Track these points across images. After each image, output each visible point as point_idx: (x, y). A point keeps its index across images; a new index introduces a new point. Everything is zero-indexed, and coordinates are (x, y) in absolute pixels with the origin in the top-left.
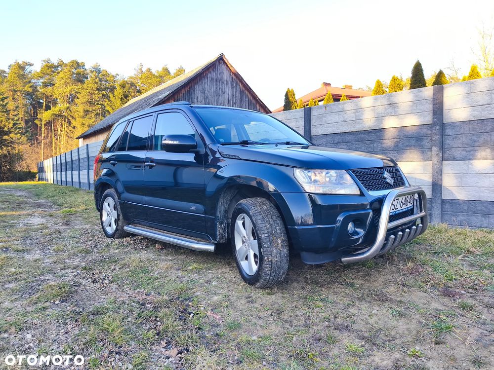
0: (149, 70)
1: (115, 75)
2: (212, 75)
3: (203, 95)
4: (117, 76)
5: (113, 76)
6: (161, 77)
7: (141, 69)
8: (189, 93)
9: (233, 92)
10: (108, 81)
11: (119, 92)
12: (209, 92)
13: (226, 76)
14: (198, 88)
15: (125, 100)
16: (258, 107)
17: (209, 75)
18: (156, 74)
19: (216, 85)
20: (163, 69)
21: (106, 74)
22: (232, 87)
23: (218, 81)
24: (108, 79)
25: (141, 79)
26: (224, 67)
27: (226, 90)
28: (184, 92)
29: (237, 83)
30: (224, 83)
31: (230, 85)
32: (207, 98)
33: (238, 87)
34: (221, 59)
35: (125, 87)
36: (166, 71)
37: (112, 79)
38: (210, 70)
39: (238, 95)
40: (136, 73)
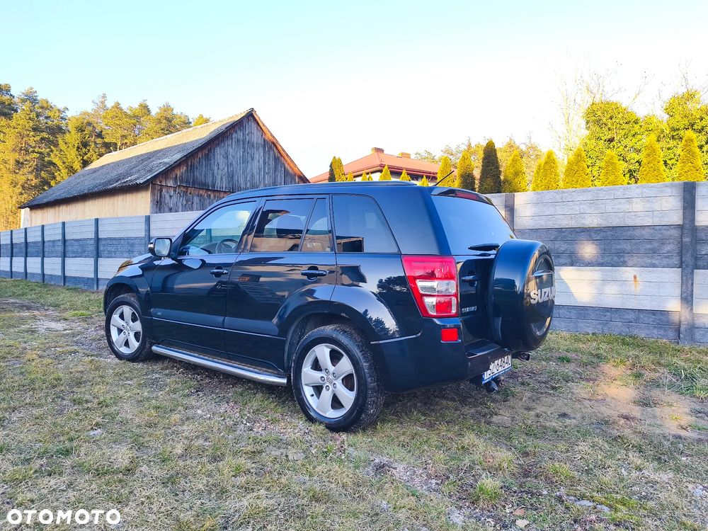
0: (117, 106)
1: (62, 109)
2: (238, 135)
3: (225, 160)
4: (66, 112)
5: (59, 111)
6: (135, 117)
7: (103, 102)
8: (207, 157)
9: (264, 159)
10: (50, 117)
11: (73, 138)
12: (233, 157)
13: (256, 138)
14: (219, 152)
15: (84, 150)
16: (297, 180)
17: (234, 135)
18: (129, 112)
19: (244, 148)
20: (141, 105)
21: (47, 107)
22: (264, 152)
23: (247, 145)
24: (51, 114)
25: (105, 118)
26: (254, 125)
27: (257, 156)
28: (200, 155)
29: (271, 147)
30: (253, 146)
31: (261, 150)
32: (231, 164)
33: (272, 152)
34: (251, 116)
35: (84, 131)
36: (145, 108)
37: (57, 114)
38: (237, 128)
39: (272, 162)
40: (95, 107)
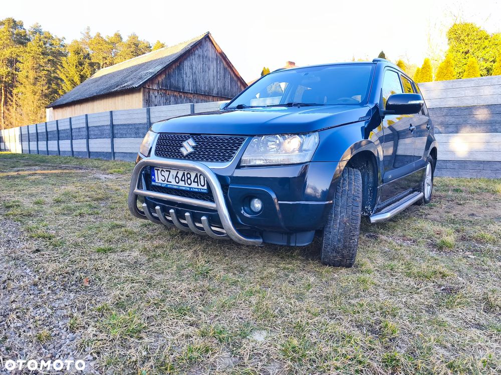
0: (99, 35)
1: (61, 39)
2: (199, 52)
3: (190, 70)
4: (64, 40)
5: (59, 40)
6: (113, 43)
7: (87, 33)
8: (179, 67)
9: (217, 70)
10: (53, 44)
11: (72, 58)
12: (196, 68)
13: (211, 54)
14: (187, 64)
15: (80, 67)
16: (239, 84)
17: (196, 52)
18: (107, 40)
19: (203, 61)
20: (116, 35)
21: (50, 37)
22: (217, 64)
23: (204, 57)
24: (54, 42)
25: (91, 44)
26: (209, 44)
27: (212, 67)
28: (174, 67)
29: (221, 60)
30: (209, 59)
31: (215, 62)
32: (195, 73)
33: (222, 64)
34: (207, 37)
35: (80, 54)
36: (119, 37)
37: (58, 42)
38: (198, 47)
39: (222, 72)
40: (82, 37)
